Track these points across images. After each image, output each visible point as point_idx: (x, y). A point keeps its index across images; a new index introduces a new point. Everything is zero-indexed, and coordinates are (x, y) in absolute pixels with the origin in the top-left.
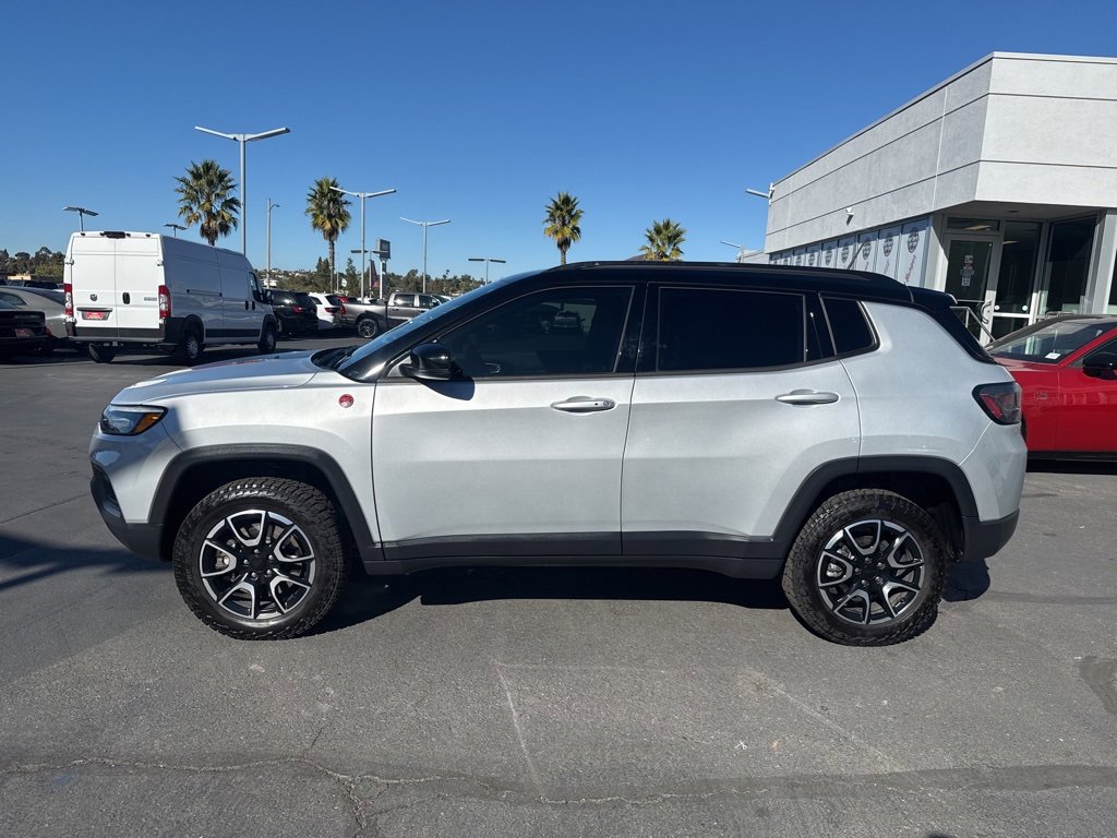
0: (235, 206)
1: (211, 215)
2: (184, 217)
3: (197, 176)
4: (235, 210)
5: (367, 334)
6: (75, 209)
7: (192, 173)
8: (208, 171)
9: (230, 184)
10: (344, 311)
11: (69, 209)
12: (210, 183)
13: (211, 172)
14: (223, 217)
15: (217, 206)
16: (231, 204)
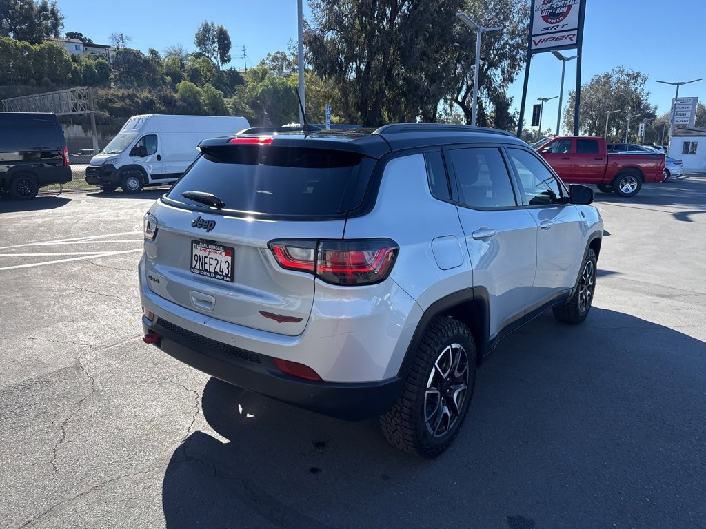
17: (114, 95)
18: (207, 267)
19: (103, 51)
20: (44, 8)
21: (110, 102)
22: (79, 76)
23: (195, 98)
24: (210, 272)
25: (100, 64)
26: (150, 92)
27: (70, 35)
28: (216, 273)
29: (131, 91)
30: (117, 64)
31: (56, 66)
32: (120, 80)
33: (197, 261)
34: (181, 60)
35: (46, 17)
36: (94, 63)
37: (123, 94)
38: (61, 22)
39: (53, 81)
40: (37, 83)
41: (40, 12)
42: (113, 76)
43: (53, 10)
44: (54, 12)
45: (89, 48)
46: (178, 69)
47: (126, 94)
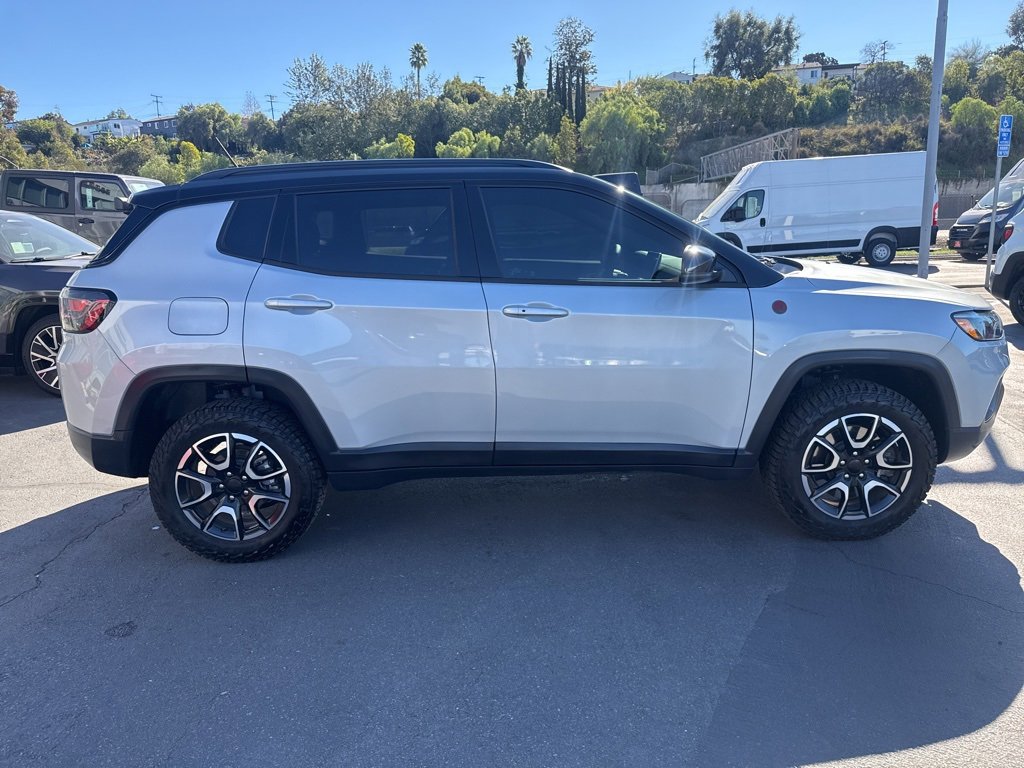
17: (845, 135)
19: (849, 72)
20: (777, 30)
21: (837, 146)
22: (804, 114)
23: (981, 123)
25: (839, 91)
26: (903, 122)
27: (809, 58)
29: (871, 127)
30: (863, 89)
31: (775, 105)
32: (864, 111)
34: (973, 64)
35: (778, 41)
36: (828, 92)
37: (859, 132)
38: (796, 43)
39: (766, 125)
40: (747, 131)
41: (770, 37)
42: (853, 107)
43: (788, 29)
44: (788, 32)
45: (831, 73)
46: (964, 80)
47: (864, 131)
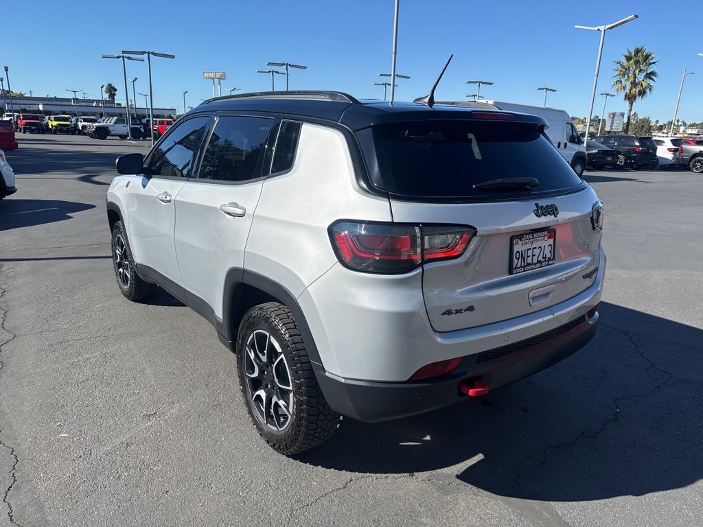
0: (653, 77)
1: (634, 84)
2: (616, 87)
3: (629, 59)
4: (653, 80)
5: (697, 169)
6: (543, 89)
7: (626, 57)
8: (637, 54)
9: (652, 61)
10: (682, 151)
11: (540, 89)
12: (637, 62)
13: (640, 54)
14: (642, 85)
15: (640, 77)
16: (650, 76)
18: (529, 261)
24: (532, 264)
28: (539, 262)
33: (518, 259)
